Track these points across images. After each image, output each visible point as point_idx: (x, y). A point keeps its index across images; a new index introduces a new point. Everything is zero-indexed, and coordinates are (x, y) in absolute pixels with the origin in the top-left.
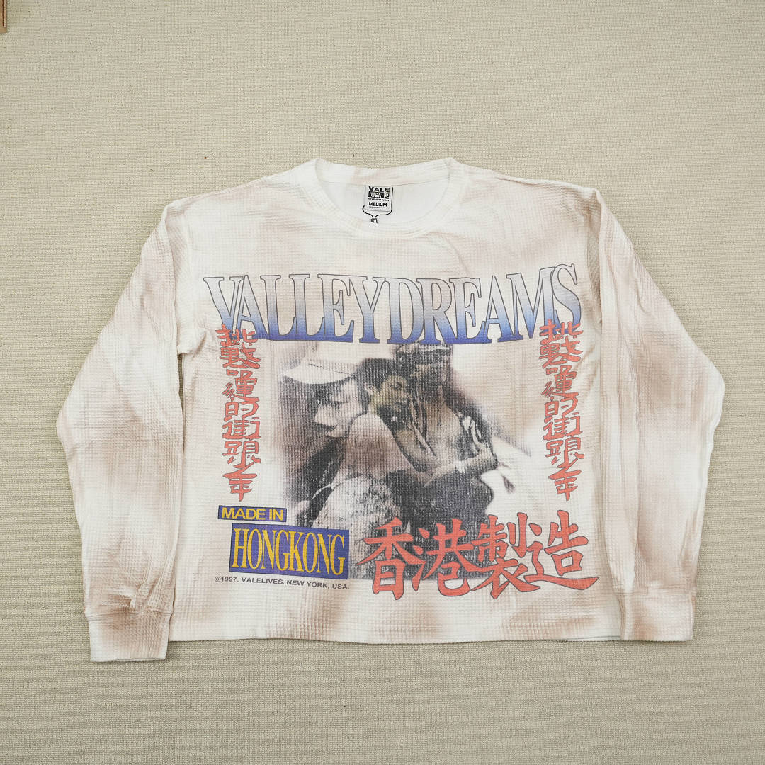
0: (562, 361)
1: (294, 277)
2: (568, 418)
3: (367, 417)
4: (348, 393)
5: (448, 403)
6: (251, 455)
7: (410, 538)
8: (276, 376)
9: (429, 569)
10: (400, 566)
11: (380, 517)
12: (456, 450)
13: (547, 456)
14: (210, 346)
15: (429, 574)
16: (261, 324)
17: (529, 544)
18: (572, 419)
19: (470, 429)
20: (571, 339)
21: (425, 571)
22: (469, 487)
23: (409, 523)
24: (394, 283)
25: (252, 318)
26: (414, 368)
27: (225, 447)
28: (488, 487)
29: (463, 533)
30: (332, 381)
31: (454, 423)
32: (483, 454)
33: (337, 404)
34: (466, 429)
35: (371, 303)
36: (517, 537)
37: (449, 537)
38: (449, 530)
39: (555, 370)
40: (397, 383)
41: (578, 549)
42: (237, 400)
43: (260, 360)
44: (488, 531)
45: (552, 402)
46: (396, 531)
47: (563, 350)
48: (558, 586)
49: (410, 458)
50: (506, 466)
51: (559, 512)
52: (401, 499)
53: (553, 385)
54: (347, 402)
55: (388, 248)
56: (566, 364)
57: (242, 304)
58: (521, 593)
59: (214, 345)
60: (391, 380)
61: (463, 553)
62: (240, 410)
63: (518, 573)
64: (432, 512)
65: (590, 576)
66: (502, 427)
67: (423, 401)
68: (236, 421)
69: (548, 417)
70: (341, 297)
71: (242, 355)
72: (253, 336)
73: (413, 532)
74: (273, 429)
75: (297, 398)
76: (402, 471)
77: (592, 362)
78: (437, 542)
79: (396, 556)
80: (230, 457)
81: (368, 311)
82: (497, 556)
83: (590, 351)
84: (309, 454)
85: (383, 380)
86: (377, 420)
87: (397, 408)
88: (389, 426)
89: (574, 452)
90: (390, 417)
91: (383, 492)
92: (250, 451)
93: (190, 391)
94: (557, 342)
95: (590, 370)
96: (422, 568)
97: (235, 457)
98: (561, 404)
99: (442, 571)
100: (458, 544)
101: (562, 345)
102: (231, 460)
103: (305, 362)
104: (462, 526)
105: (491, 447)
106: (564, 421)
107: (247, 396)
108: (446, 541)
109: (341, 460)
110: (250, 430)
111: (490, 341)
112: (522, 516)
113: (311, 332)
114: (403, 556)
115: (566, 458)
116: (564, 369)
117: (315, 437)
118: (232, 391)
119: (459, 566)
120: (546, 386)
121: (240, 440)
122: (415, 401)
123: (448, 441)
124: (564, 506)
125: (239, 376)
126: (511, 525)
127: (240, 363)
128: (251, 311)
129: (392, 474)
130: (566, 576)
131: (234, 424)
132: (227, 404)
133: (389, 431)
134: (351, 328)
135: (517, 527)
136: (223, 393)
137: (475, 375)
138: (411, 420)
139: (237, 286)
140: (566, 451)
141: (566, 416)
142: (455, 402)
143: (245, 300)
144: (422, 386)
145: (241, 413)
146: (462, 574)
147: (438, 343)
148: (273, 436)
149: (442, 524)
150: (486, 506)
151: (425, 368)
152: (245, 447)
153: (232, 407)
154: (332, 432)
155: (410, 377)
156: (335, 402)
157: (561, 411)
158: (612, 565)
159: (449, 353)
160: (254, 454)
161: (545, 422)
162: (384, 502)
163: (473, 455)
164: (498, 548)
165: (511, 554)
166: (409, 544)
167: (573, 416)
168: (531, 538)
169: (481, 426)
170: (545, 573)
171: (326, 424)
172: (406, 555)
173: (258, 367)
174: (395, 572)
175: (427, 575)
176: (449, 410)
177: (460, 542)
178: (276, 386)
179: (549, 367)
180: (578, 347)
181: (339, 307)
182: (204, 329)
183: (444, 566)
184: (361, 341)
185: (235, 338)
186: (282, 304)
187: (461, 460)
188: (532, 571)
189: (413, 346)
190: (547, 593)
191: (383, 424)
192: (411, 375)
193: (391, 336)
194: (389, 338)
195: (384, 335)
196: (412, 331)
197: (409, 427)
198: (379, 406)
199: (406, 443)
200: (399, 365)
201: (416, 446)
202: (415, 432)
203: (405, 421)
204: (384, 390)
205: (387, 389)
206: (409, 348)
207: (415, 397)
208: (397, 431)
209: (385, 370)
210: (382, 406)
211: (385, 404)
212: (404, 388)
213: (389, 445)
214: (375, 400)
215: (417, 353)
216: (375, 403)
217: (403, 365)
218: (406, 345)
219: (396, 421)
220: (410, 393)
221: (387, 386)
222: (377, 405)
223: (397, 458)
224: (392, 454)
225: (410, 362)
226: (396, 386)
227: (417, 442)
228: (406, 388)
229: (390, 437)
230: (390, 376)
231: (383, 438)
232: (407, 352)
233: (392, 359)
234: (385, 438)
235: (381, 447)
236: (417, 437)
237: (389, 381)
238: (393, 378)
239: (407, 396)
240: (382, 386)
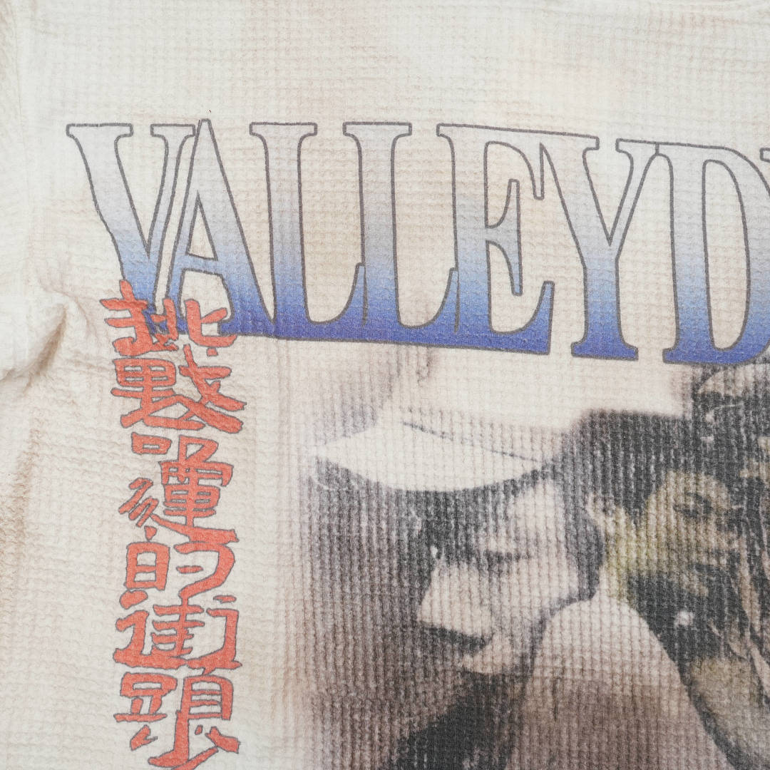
1: (360, 132)
3: (595, 608)
4: (531, 525)
6: (207, 724)
8: (294, 461)
14: (77, 353)
16: (248, 282)
24: (686, 162)
25: (221, 265)
26: (752, 449)
27: (123, 693)
30: (480, 484)
33: (495, 562)
35: (609, 225)
40: (697, 497)
42: (166, 537)
43: (242, 406)
54: (529, 557)
55: (669, 45)
57: (188, 217)
59: (93, 351)
60: (674, 485)
62: (173, 574)
68: (159, 609)
70: (513, 204)
71: (184, 386)
72: (221, 323)
74: (282, 641)
75: (364, 534)
80: (135, 727)
81: (600, 253)
84: (400, 727)
85: (649, 485)
86: (626, 621)
87: (693, 583)
88: (668, 642)
90: (672, 612)
92: (204, 709)
93: (10, 503)
97: (156, 728)
102: (141, 739)
103: (390, 415)
107: (200, 522)
109: (507, 751)
110: (206, 640)
113: (412, 315)
117: (420, 672)
118: (151, 504)
121: (172, 673)
122: (754, 560)
125: (172, 455)
127: (177, 411)
128: (219, 237)
131: (153, 616)
132: (134, 549)
133: (667, 661)
134: (545, 306)
136: (122, 511)
138: (741, 627)
139: (173, 154)
143: (199, 203)
145: (176, 582)
148: (281, 663)
152: (189, 692)
153: (148, 559)
154: (478, 658)
155: (740, 480)
156: (488, 554)
160: (215, 722)
171: (457, 628)
173: (235, 427)
178: (296, 497)
181: (505, 235)
182: (58, 298)
184: (579, 350)
185: (165, 328)
186: (318, 218)
189: (747, 375)
191: (647, 633)
192: (745, 474)
193: (677, 340)
194: (669, 344)
195: (654, 333)
196: (745, 322)
197: (736, 650)
198: (634, 573)
199: (726, 701)
200: (703, 438)
201: (757, 715)
202: (753, 666)
203: (720, 628)
204: (652, 521)
205: (663, 519)
206: (734, 381)
207: (757, 547)
208: (692, 660)
209: (657, 454)
210: (644, 574)
211: (655, 569)
212: (718, 514)
213: (665, 709)
214: (623, 551)
215: (760, 396)
216: (623, 562)
217: (717, 440)
218: (725, 368)
219: (689, 627)
220: (740, 533)
221: (662, 507)
222: (628, 570)
223: (693, 753)
224: (678, 739)
225: (737, 427)
226: (691, 509)
227: (759, 701)
228: (726, 514)
229: (671, 681)
230: (672, 474)
231: (647, 683)
232: (730, 393)
233: (679, 414)
234: (655, 684)
235: (640, 712)
236: (760, 682)
237: (670, 490)
238: (682, 479)
239: (730, 542)
240: (647, 507)
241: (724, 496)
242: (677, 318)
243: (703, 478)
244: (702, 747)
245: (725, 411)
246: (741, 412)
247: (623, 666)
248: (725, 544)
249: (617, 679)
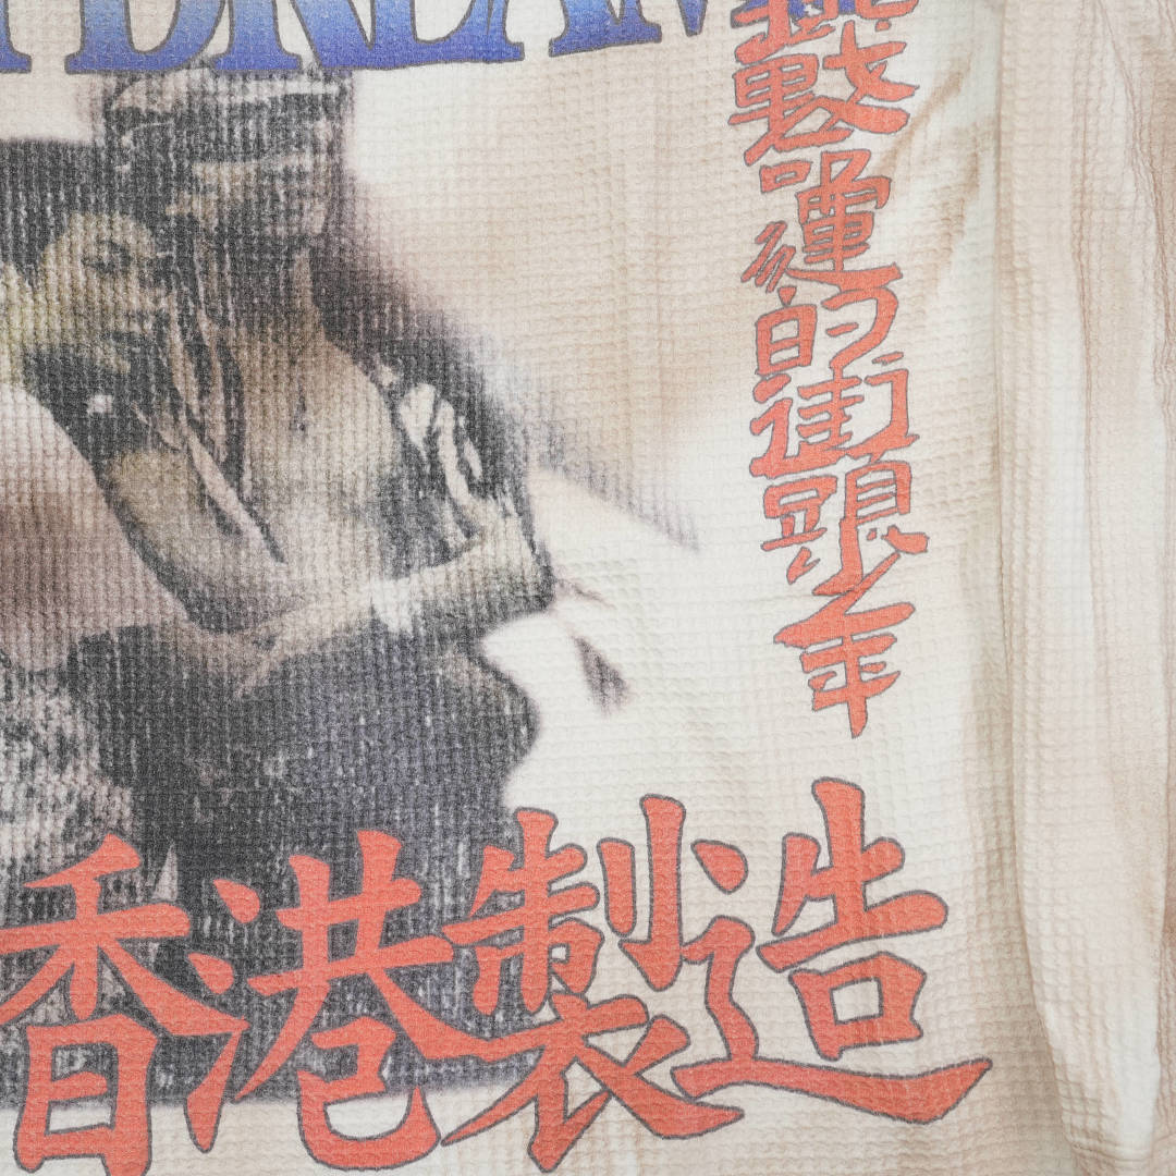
0: (830, 132)
2: (854, 381)
5: (336, 328)
7: (178, 923)
9: (262, 1053)
10: (134, 1044)
11: (45, 836)
12: (371, 533)
13: (768, 546)
15: (261, 1076)
17: (693, 927)
18: (873, 381)
19: (432, 437)
20: (867, 34)
21: (244, 1065)
22: (430, 693)
23: (171, 858)
26: (184, 178)
28: (513, 689)
29: (408, 893)
31: (361, 413)
32: (489, 548)
34: (417, 438)
36: (643, 900)
37: (343, 910)
38: (345, 883)
39: (799, 170)
40: (112, 244)
41: (903, 947)
44: (518, 878)
45: (788, 309)
46: (115, 891)
47: (832, 84)
48: (818, 1105)
49: (170, 576)
50: (592, 596)
51: (824, 789)
52: (133, 752)
53: (793, 236)
56: (847, 145)
58: (661, 1143)
60: (82, 233)
61: (409, 979)
63: (646, 1055)
64: (269, 807)
65: (954, 1058)
66: (571, 429)
67: (225, 323)
69: (771, 378)
73: (189, 896)
76: (135, 631)
77: (957, 132)
78: (290, 936)
79: (114, 1002)
82: (556, 985)
83: (952, 85)
85: (45, 231)
86: (23, 412)
87: (109, 357)
88: (79, 437)
89: (882, 525)
90: (82, 395)
91: (54, 724)
94: (807, 48)
95: (950, 168)
96: (230, 1048)
98: (826, 319)
99: (317, 1064)
100: (387, 941)
101: (831, 63)
104: (401, 861)
105: (524, 511)
106: (839, 394)
108: (333, 931)
111: (515, 53)
112: (661, 812)
114: (146, 1004)
115: (849, 551)
116: (837, 167)
119: (386, 1036)
120: (758, 241)
122: (187, 321)
123: (339, 496)
124: (842, 758)
126: (614, 850)
129: (96, 646)
130: (851, 1060)
133: (79, 459)
135: (642, 856)
137: (453, 203)
138: (175, 408)
140: (849, 522)
141: (849, 371)
142: (368, 322)
144: (221, 263)
146: (403, 1072)
147: (291, 66)
149: (317, 855)
150: (505, 770)
151: (233, 179)
155: (166, 219)
157: (825, 348)
158: (1055, 1021)
159: (334, 108)
161: (759, 395)
162: (61, 768)
163: (445, 554)
164: (559, 953)
165: (615, 976)
166: (171, 947)
167: (878, 369)
168: (700, 903)
169: (481, 425)
170: (764, 1051)
172: (158, 996)
174: (111, 1074)
175: (253, 1083)
176: (341, 358)
177: (395, 929)
179: (772, 158)
180: (896, 70)
183: (326, 1040)
187: (396, 575)
188: (707, 1044)
189: (178, 84)
190: (773, 1138)
191: (51, 425)
192: (172, 210)
193: (83, 42)
194: (73, 48)
195: (54, 34)
196: (176, 15)
197: (168, 438)
198: (31, 348)
199: (155, 506)
200: (117, 168)
201: (198, 521)
202: (191, 459)
203: (148, 412)
204: (52, 280)
205: (66, 275)
206: (160, 93)
207: (191, 304)
208: (111, 456)
209: (55, 191)
210: (44, 348)
211: (57, 340)
212: (139, 265)
213: (77, 521)
214: (16, 321)
215: (197, 111)
216: (17, 335)
217: (135, 168)
218: (149, 77)
219: (107, 414)
220: (169, 288)
221: (65, 261)
222: (23, 346)
223: (114, 574)
224: (93, 558)
225: (165, 153)
226: (106, 261)
227: (201, 503)
228: (150, 264)
229: (83, 485)
230: (79, 216)
231: (52, 490)
232: (155, 108)
233: (88, 141)
234: (63, 490)
235: (44, 528)
236: (200, 478)
237: (78, 238)
238: (92, 225)
239: (156, 301)
240: (43, 261)
241: (145, 240)
242: (82, 14)
243: (117, 218)
244: (125, 567)
245: (148, 132)
246: (170, 133)
247: (19, 470)
248: (149, 304)
249: (12, 487)
